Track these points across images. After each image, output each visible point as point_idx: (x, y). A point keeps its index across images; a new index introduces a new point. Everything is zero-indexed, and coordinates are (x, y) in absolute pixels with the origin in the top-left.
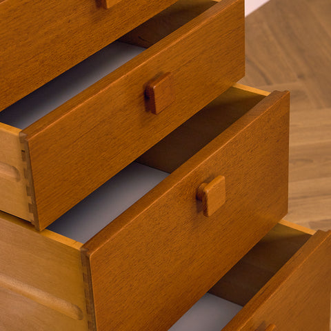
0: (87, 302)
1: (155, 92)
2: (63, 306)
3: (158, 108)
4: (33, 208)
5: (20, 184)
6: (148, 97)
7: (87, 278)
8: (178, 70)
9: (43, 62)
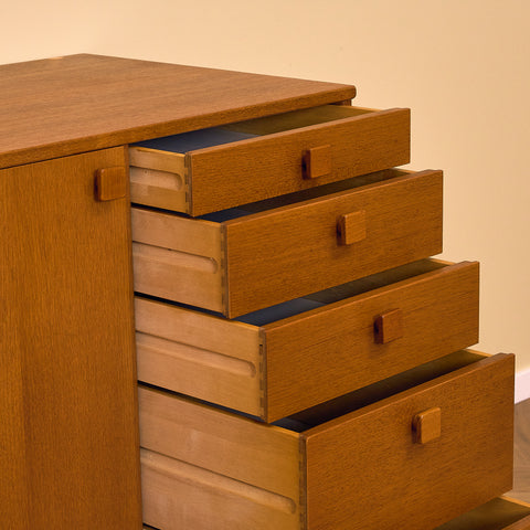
0: (301, 492)
1: (384, 321)
2: (279, 504)
3: (386, 339)
4: (264, 403)
5: (255, 379)
6: (377, 328)
7: (303, 466)
8: (409, 313)
9: (284, 281)
